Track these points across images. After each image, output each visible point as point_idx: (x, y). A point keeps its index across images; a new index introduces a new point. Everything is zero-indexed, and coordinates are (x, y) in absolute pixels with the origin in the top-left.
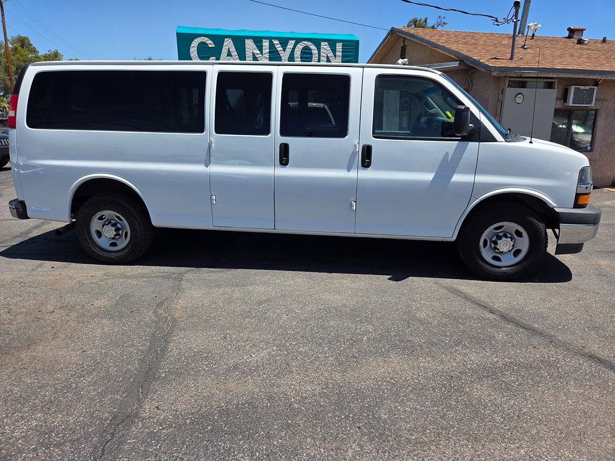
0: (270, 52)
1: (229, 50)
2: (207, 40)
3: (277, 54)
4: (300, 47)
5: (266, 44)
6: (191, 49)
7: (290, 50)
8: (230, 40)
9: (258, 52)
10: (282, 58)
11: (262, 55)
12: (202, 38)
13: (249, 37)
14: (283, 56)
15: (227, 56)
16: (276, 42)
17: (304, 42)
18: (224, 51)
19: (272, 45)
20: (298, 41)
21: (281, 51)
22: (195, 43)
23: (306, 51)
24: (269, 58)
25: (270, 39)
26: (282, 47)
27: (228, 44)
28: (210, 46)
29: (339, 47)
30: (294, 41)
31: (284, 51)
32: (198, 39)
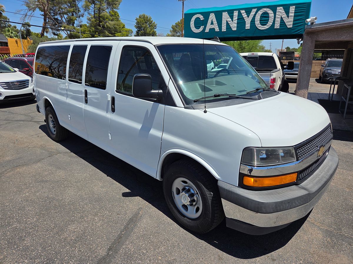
0: (238, 19)
1: (212, 20)
2: (200, 16)
3: (243, 20)
4: (260, 13)
5: (236, 14)
6: (191, 23)
7: (253, 16)
8: (214, 14)
9: (230, 20)
10: (246, 22)
11: (233, 21)
12: (198, 15)
13: (225, 11)
14: (247, 21)
15: (211, 24)
16: (243, 12)
17: (264, 9)
18: (209, 21)
19: (240, 14)
20: (259, 8)
21: (246, 17)
22: (193, 19)
23: (265, 15)
24: (237, 23)
25: (239, 10)
26: (247, 14)
27: (212, 17)
28: (201, 19)
29: (292, 9)
30: (256, 9)
31: (248, 17)
32: (195, 16)
